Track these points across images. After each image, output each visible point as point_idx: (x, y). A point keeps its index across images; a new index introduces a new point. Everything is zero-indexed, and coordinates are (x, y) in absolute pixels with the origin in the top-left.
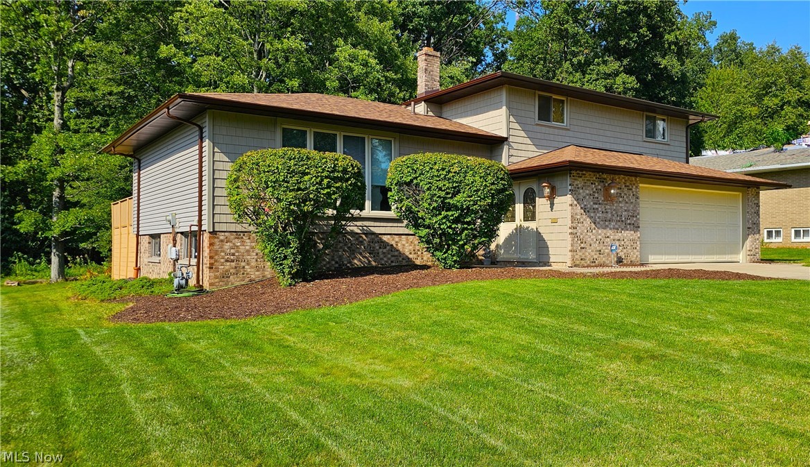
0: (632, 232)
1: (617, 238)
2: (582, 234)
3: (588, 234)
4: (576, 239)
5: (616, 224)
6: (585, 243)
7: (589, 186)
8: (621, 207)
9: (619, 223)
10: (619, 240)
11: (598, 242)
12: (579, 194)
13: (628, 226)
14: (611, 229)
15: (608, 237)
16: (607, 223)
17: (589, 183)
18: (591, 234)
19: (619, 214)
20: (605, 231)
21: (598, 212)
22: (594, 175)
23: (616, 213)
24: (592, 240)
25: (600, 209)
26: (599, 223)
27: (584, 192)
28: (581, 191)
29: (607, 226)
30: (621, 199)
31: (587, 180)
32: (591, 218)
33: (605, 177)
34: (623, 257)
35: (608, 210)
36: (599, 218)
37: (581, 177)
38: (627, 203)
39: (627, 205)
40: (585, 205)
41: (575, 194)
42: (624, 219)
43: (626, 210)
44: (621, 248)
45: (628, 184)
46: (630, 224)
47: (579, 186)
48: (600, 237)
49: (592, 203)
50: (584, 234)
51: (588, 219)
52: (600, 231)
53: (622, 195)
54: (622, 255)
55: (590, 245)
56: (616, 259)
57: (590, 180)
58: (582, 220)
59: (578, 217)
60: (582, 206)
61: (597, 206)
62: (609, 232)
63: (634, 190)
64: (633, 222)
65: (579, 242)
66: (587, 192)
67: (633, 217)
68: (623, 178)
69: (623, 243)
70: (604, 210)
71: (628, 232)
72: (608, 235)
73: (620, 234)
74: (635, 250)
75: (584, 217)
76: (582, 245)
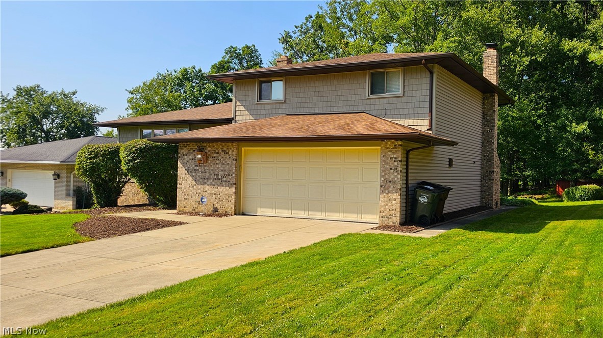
0: (227, 188)
1: (213, 192)
2: (185, 189)
3: (190, 188)
4: (181, 192)
5: (213, 181)
6: (188, 195)
7: (192, 153)
8: (218, 168)
9: (215, 181)
10: (215, 194)
11: (197, 195)
12: (184, 159)
13: (224, 183)
14: (208, 185)
15: (206, 191)
16: (205, 181)
17: (191, 151)
18: (192, 189)
19: (216, 173)
20: (203, 186)
21: (198, 172)
22: (196, 145)
23: (214, 172)
24: (193, 193)
25: (200, 170)
26: (199, 180)
27: (188, 158)
28: (186, 157)
29: (205, 183)
30: (218, 162)
31: (191, 149)
32: (192, 176)
33: (205, 145)
34: (219, 208)
35: (207, 171)
36: (199, 176)
37: (185, 147)
38: (223, 164)
39: (224, 166)
40: (189, 167)
41: (181, 159)
42: (220, 177)
43: (222, 170)
44: (217, 200)
45: (225, 149)
46: (225, 181)
47: (184, 153)
48: (199, 191)
49: (194, 166)
50: (187, 188)
51: (190, 178)
52: (199, 187)
53: (219, 158)
54: (218, 206)
55: (192, 197)
56: (212, 209)
57: (192, 149)
58: (185, 179)
59: (183, 176)
60: (186, 168)
61: (197, 168)
62: (207, 188)
63: (230, 153)
64: (228, 180)
65: (183, 194)
66: (191, 157)
67: (229, 175)
68: (221, 145)
69: (219, 196)
70: (203, 170)
71: (223, 188)
72: (206, 189)
73: (216, 190)
74: (230, 203)
75: (188, 176)
76: (185, 197)
